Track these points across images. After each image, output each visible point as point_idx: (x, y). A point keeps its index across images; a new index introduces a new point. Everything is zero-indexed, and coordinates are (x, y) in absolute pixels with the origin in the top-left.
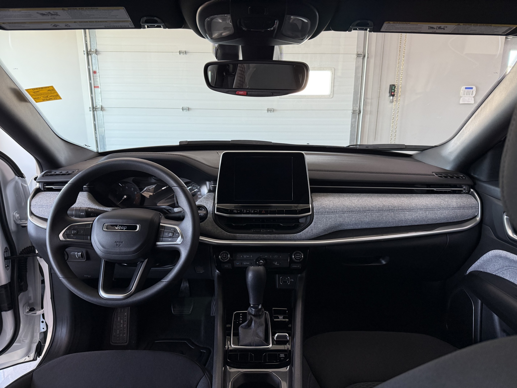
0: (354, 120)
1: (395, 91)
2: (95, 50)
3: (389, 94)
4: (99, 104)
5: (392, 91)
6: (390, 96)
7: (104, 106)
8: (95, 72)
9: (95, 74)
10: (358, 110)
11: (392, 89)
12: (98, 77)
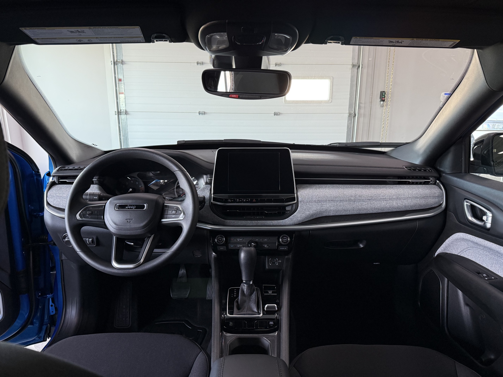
0: (350, 122)
1: (385, 97)
2: (121, 61)
3: (380, 99)
4: (123, 108)
5: (383, 96)
6: (381, 101)
7: (128, 110)
8: (120, 80)
9: (120, 81)
10: (354, 114)
11: (383, 95)
12: (123, 84)
